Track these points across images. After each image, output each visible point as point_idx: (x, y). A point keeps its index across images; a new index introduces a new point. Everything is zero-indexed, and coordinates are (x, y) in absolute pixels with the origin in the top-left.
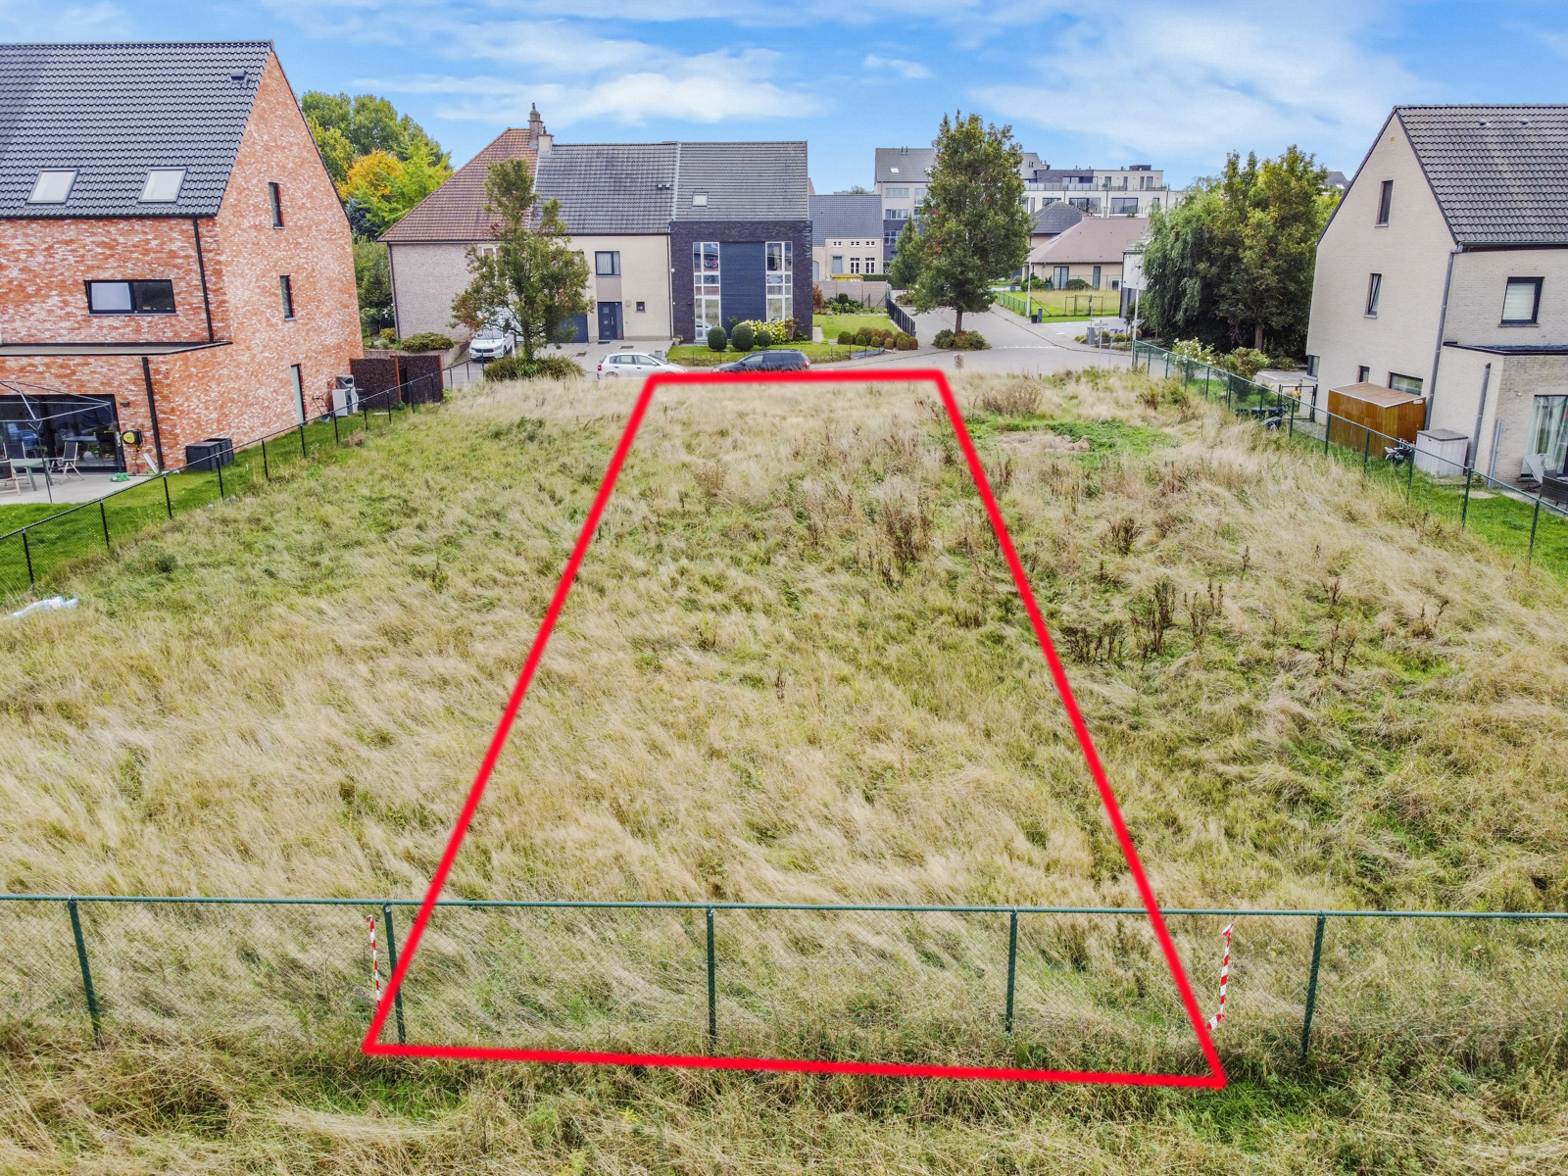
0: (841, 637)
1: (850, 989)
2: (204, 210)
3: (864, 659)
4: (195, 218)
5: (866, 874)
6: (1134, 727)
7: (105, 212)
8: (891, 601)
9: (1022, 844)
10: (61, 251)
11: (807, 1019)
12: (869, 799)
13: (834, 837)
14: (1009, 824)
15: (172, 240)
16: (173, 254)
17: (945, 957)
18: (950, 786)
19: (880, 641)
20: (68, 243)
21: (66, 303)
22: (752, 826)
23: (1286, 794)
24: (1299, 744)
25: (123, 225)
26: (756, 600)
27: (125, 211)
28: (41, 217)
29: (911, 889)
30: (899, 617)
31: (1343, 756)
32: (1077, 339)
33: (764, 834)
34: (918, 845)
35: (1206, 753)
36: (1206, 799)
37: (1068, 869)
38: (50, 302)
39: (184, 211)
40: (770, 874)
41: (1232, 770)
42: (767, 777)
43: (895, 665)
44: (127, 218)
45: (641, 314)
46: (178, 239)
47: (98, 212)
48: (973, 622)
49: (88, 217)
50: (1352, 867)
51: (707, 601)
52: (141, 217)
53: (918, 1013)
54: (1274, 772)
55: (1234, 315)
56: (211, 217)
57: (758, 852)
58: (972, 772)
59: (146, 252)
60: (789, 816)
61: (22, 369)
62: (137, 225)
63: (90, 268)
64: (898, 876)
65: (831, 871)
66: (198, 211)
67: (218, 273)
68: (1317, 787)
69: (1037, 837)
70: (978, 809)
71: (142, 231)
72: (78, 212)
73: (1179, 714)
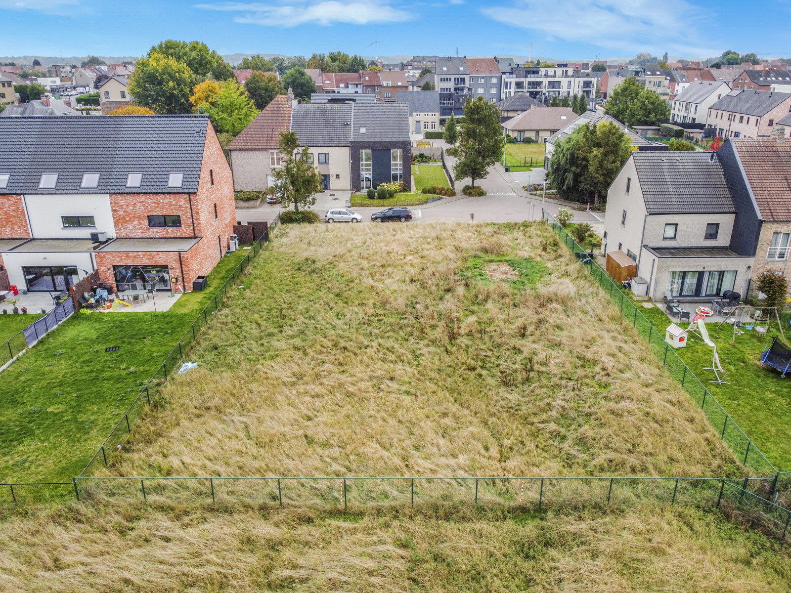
0: (433, 375)
1: (441, 492)
2: (193, 191)
3: (440, 384)
4: (189, 194)
5: (443, 461)
6: (517, 410)
7: (156, 191)
8: (448, 359)
9: (483, 451)
10: (139, 205)
11: (433, 500)
12: (443, 437)
13: (435, 450)
14: (480, 446)
15: (180, 201)
16: (180, 206)
17: (463, 484)
18: (465, 433)
19: (445, 377)
20: (141, 202)
21: (141, 224)
22: (413, 446)
23: (554, 434)
24: (562, 416)
25: (162, 196)
26: (405, 358)
27: (163, 191)
28: (132, 193)
29: (455, 465)
30: (450, 366)
31: (574, 419)
32: (524, 187)
33: (417, 448)
34: (457, 452)
35: (535, 420)
36: (533, 435)
37: (494, 459)
38: (134, 223)
39: (185, 191)
40: (420, 461)
41: (542, 426)
42: (416, 430)
43: (449, 386)
44: (164, 193)
45: (338, 180)
46: (183, 201)
47: (153, 191)
48: (473, 369)
49: (149, 193)
50: (565, 457)
51: (390, 358)
52: (169, 193)
53: (457, 498)
54: (553, 426)
55: (586, 189)
56: (195, 193)
57: (416, 453)
58: (471, 429)
59: (171, 206)
60: (423, 443)
61: (135, 256)
62: (168, 196)
63: (149, 211)
64: (452, 462)
65: (434, 460)
66: (190, 191)
67: (198, 213)
68: (563, 431)
69: (487, 449)
70: (472, 441)
71: (169, 199)
72: (146, 191)
73: (530, 405)
